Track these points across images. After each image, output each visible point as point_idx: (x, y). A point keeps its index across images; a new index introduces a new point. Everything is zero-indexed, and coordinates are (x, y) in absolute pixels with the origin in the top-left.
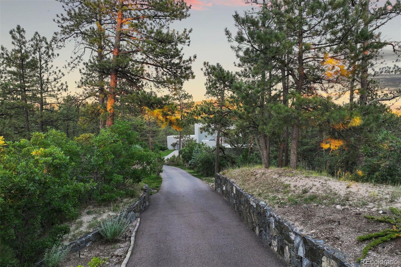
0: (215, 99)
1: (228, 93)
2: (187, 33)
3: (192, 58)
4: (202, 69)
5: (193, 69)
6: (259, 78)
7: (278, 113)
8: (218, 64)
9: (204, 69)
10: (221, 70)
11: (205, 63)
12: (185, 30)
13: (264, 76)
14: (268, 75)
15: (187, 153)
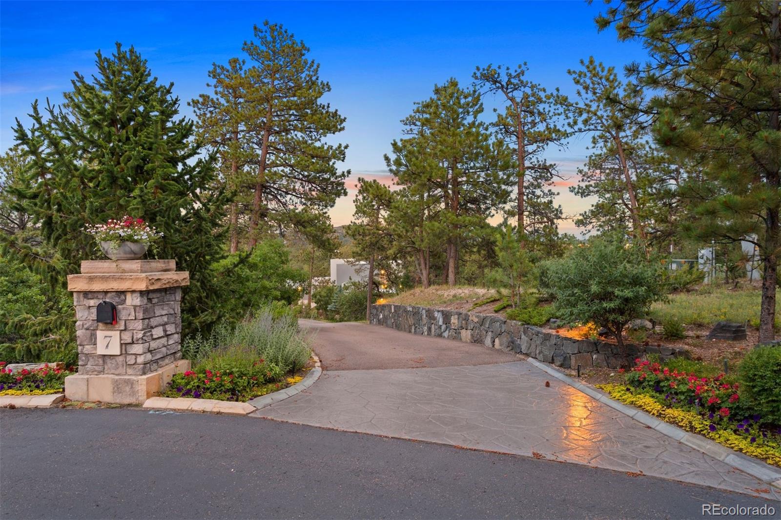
0: (366, 220)
1: (384, 213)
2: (343, 149)
3: (346, 174)
4: (356, 186)
5: (345, 186)
6: (417, 198)
7: (432, 230)
8: (375, 181)
9: (359, 185)
10: (378, 187)
11: (359, 179)
12: (340, 145)
13: (422, 197)
14: (426, 195)
15: (324, 297)
